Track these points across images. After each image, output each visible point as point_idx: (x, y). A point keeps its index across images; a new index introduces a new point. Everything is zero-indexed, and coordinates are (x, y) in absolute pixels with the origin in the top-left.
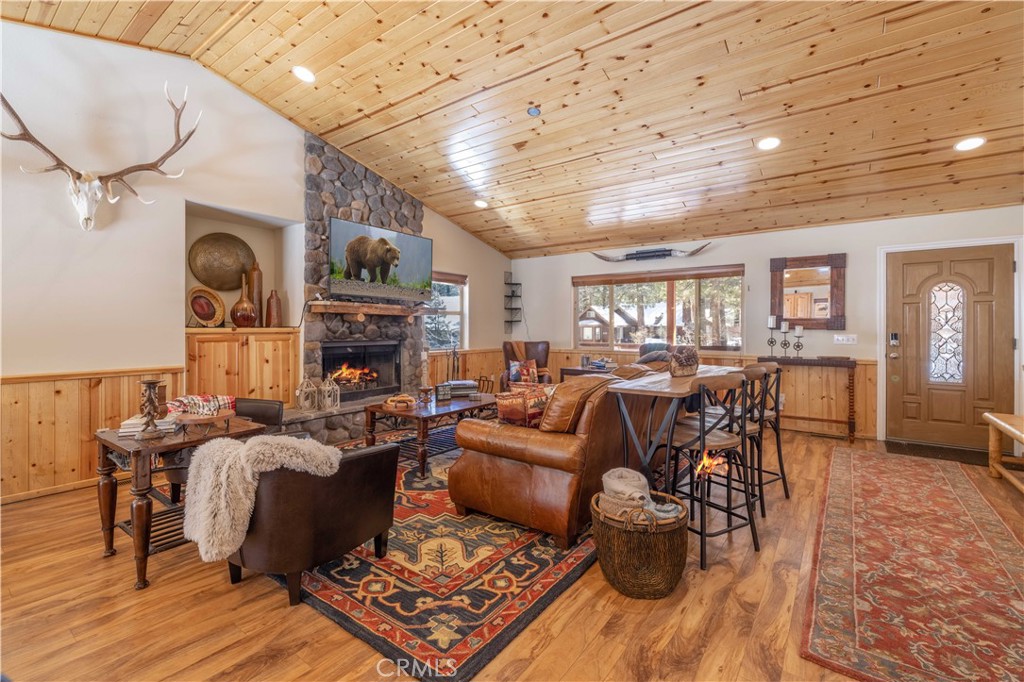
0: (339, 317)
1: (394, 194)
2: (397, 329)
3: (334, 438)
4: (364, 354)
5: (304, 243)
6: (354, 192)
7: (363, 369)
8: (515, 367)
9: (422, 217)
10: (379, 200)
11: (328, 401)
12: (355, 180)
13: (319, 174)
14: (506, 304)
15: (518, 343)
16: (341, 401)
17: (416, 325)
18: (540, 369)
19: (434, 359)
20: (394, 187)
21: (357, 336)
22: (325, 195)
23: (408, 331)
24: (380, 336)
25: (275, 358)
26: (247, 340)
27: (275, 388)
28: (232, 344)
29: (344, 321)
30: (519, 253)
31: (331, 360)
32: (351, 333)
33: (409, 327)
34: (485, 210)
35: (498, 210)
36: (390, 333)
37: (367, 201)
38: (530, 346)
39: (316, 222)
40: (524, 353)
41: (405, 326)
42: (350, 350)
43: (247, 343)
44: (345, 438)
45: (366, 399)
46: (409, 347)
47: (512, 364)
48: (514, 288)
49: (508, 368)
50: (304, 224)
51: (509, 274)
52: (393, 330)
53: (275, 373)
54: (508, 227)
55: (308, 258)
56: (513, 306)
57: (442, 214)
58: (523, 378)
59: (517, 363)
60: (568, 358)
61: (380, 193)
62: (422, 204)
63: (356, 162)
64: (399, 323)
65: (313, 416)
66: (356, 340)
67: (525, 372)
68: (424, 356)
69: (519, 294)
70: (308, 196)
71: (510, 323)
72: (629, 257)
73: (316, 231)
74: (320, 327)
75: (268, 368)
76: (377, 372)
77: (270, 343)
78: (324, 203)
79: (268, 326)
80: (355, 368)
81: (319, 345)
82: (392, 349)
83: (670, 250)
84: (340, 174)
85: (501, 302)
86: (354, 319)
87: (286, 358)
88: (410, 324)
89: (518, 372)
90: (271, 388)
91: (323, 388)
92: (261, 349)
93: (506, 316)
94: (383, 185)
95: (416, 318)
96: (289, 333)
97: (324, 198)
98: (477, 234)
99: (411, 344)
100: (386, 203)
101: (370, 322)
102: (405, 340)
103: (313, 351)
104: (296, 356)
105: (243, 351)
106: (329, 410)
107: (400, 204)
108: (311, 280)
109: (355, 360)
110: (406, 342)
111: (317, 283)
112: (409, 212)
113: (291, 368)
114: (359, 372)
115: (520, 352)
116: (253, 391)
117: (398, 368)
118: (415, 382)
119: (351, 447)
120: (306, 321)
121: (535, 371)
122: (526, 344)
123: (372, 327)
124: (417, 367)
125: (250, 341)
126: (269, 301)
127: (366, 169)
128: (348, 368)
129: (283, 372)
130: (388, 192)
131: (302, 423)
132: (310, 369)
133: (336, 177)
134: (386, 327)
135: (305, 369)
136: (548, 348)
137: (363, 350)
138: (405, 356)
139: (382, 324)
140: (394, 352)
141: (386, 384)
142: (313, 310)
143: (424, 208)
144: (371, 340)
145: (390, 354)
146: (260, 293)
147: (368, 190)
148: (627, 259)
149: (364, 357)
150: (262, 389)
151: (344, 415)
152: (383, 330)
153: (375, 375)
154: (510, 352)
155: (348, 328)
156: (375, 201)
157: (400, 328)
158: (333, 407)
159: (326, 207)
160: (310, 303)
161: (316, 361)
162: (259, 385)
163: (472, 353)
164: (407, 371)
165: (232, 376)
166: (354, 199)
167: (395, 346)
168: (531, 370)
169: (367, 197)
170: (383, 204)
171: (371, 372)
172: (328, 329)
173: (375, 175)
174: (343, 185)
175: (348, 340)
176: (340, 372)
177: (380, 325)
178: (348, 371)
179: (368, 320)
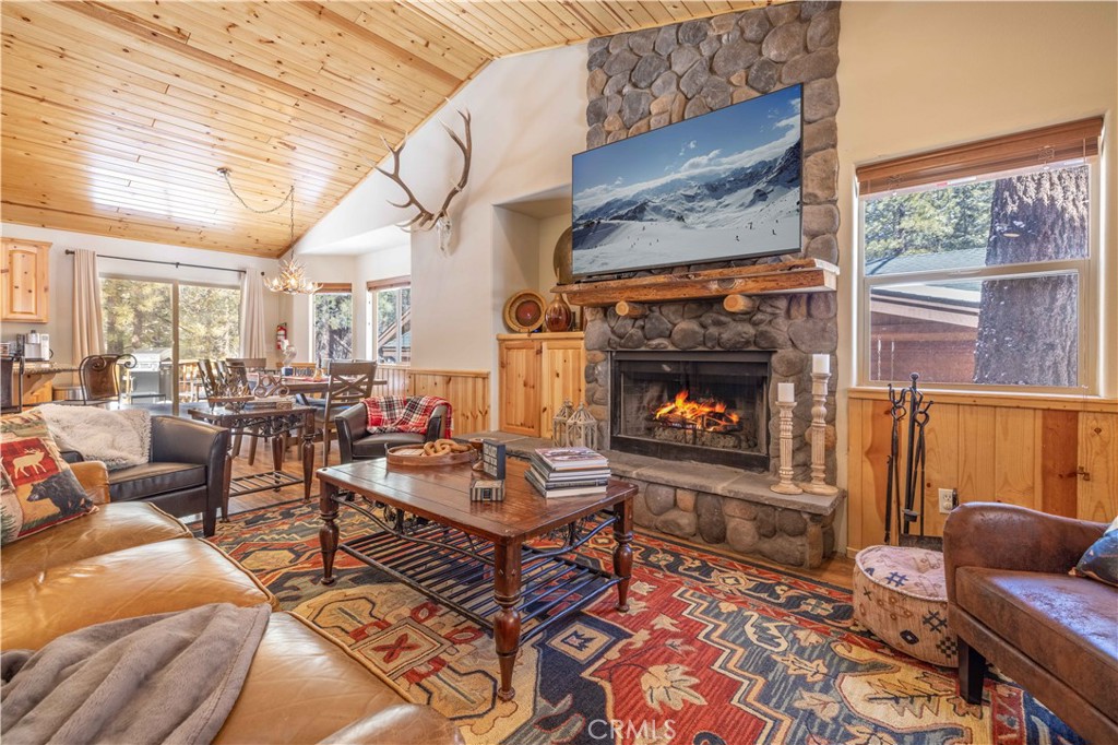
2: (745, 328)
13: (602, 93)
21: (656, 341)
22: (609, 121)
23: (782, 330)
24: (704, 344)
25: (565, 370)
26: (541, 348)
28: (529, 351)
32: (646, 337)
42: (666, 368)
43: (540, 352)
52: (734, 330)
53: (565, 391)
61: (707, 53)
75: (558, 385)
77: (561, 352)
79: (572, 330)
87: (577, 373)
92: (553, 360)
94: (713, 31)
101: (683, 317)
102: (773, 352)
103: (594, 365)
105: (537, 361)
107: (758, 44)
116: (545, 409)
125: (543, 350)
128: (688, 400)
129: (574, 391)
138: (773, 390)
139: (708, 318)
155: (642, 328)
157: (757, 324)
162: (550, 402)
165: (529, 389)
166: (655, 98)
169: (679, 79)
170: (713, 73)
171: (728, 412)
172: (612, 331)
175: (643, 349)
176: (673, 406)
177: (703, 319)
178: (689, 405)
179: (677, 311)
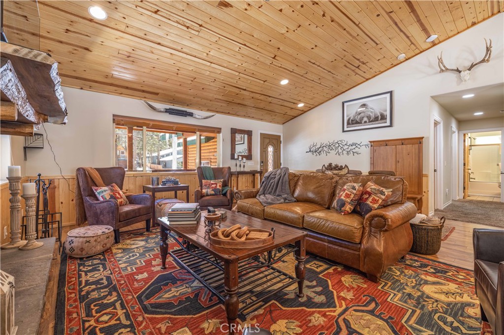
8: (105, 192)
15: (91, 169)
38: (102, 172)
40: (101, 179)
59: (106, 188)
71: (25, 149)
72: (168, 111)
83: (192, 113)
89: (111, 196)
148: (166, 112)
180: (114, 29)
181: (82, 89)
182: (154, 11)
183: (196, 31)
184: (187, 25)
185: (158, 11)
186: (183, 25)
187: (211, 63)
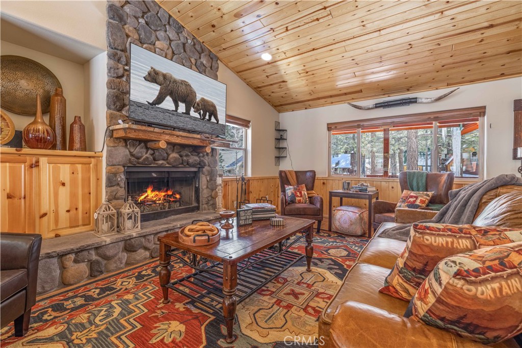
0: (142, 144)
1: (194, 45)
2: (197, 158)
3: (135, 259)
4: (168, 178)
5: (106, 71)
6: (158, 33)
7: (167, 191)
8: (290, 190)
9: (218, 68)
10: (182, 46)
11: (129, 224)
12: (159, 22)
13: (122, 7)
14: (276, 145)
15: (290, 172)
16: (141, 221)
17: (212, 155)
18: (309, 192)
19: (226, 183)
20: (194, 38)
21: (161, 162)
22: (128, 28)
23: (206, 160)
24: (182, 164)
25: (74, 182)
26: (37, 162)
27: (73, 212)
28: (17, 165)
29: (147, 149)
30: (287, 107)
31: (135, 185)
32: (155, 159)
33: (206, 158)
34: (269, 63)
35: (279, 63)
36: (191, 161)
37: (170, 44)
38: (299, 174)
39: (119, 52)
40: (295, 180)
41: (203, 156)
42: (154, 175)
43: (37, 164)
44: (145, 259)
45: (169, 218)
46: (206, 173)
47: (287, 188)
48: (281, 133)
49: (284, 191)
50: (106, 52)
51: (278, 123)
52: (193, 159)
53: (73, 196)
54: (284, 82)
55: (110, 85)
56: (280, 146)
57: (232, 69)
58: (297, 198)
59: (291, 187)
60: (324, 183)
61: (182, 40)
62: (218, 59)
63: (160, 7)
64: (199, 153)
65: (108, 240)
66: (161, 166)
67: (298, 194)
68: (219, 181)
69: (285, 138)
70: (109, 25)
71: (278, 158)
72: (378, 106)
73: (119, 60)
74: (123, 153)
75: (64, 193)
76: (180, 194)
77: (67, 167)
78: (128, 36)
79: (71, 149)
80: (159, 190)
81: (122, 169)
82: (192, 175)
83: (416, 98)
84: (144, 13)
85: (272, 143)
86: (157, 146)
87: (86, 182)
88: (207, 154)
89: (292, 194)
90: (68, 211)
91: (123, 210)
92: (56, 173)
93: (276, 154)
94: (185, 34)
95: (213, 150)
96: (90, 157)
97: (127, 31)
98: (257, 89)
99: (208, 171)
100: (188, 50)
101: (173, 151)
102: (203, 167)
103: (115, 174)
104: (98, 179)
105: (31, 174)
106: (128, 233)
107: (200, 54)
108: (113, 107)
109: (160, 184)
110: (204, 169)
111: (120, 110)
112: (208, 61)
113: (93, 190)
114: (163, 194)
115: (293, 179)
116: (45, 214)
117: (197, 190)
118: (211, 202)
119: (149, 272)
120: (107, 146)
121: (306, 193)
122: (296, 172)
123: (174, 155)
124: (212, 190)
125: (41, 163)
126: (72, 126)
127: (170, 16)
128: (152, 191)
129: (83, 195)
130: (189, 41)
131: (96, 248)
132: (112, 192)
133: (140, 15)
134: (187, 155)
135: (106, 192)
136: (315, 175)
137: (167, 176)
138: (203, 180)
139: (184, 153)
140: (194, 177)
141: (187, 203)
142: (115, 135)
143: (219, 62)
144: (174, 167)
145: (190, 179)
146: (63, 119)
147: (172, 34)
148: (376, 107)
149: (168, 181)
150: (56, 213)
151: (144, 236)
152: (185, 158)
153: (178, 196)
154: (284, 179)
155: (152, 155)
156: (178, 45)
157: (199, 157)
158: (132, 229)
159: (129, 39)
160: (111, 128)
161: (118, 184)
162: (53, 208)
163: (253, 179)
164: (205, 193)
165: (16, 200)
166: (158, 40)
167: (195, 172)
168: (303, 192)
169: (171, 41)
170: (185, 51)
171: (174, 194)
172: (132, 154)
173: (178, 23)
174: (147, 23)
175: (152, 165)
176: (146, 194)
177: (182, 153)
178: (154, 193)
179: (170, 148)
180: (281, 60)
181: (306, 109)
182: (285, 30)
183: (327, 16)
184: (315, 18)
185: (287, 27)
186: (312, 22)
187: (380, 30)
